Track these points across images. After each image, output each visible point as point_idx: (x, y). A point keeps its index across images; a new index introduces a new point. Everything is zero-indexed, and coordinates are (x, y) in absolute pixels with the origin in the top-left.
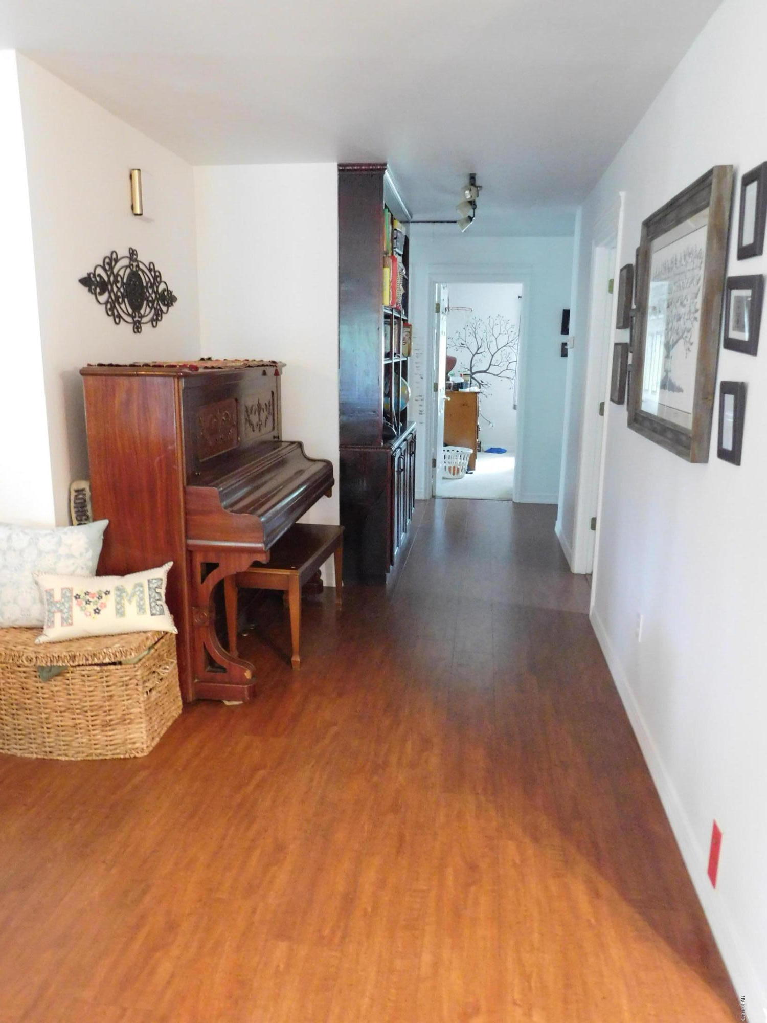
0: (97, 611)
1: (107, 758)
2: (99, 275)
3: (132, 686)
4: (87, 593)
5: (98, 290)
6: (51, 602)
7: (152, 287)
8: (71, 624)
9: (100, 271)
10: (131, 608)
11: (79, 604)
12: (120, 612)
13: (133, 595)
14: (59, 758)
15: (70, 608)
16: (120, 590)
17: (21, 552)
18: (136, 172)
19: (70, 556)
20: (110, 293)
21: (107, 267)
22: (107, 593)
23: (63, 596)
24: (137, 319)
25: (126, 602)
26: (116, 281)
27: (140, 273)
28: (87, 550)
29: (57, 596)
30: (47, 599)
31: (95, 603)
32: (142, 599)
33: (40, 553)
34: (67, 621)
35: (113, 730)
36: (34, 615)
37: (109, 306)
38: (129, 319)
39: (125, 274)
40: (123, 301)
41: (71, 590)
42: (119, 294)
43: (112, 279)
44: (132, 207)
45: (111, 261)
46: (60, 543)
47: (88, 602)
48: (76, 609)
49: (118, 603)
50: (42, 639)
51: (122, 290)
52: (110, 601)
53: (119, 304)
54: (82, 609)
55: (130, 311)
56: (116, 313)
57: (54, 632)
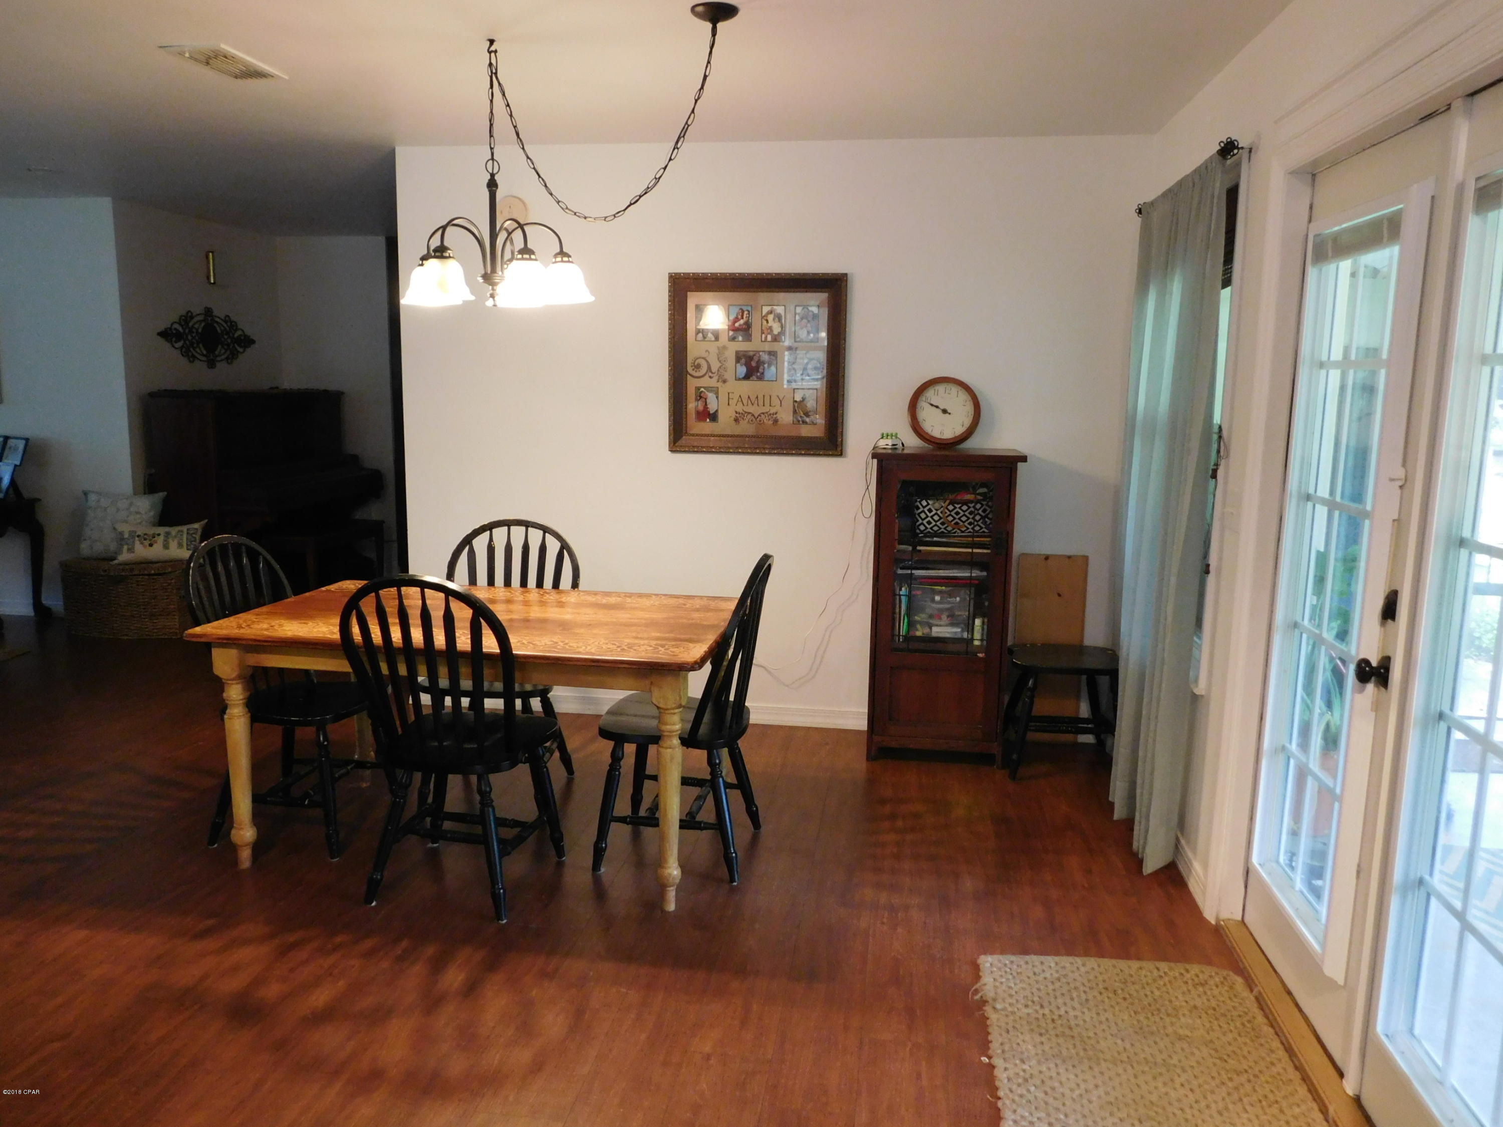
0: (151, 545)
1: (153, 637)
2: (175, 329)
3: (169, 590)
4: (145, 534)
5: (174, 339)
6: (122, 539)
7: (227, 333)
8: (133, 552)
9: (176, 326)
10: (173, 544)
11: (140, 541)
12: (166, 546)
13: (175, 537)
14: (123, 638)
15: (134, 542)
16: (168, 534)
17: (105, 509)
18: (211, 254)
19: (138, 513)
20: (185, 342)
21: (183, 323)
22: (159, 535)
23: (130, 535)
24: (212, 357)
25: (170, 540)
26: (191, 332)
27: (215, 325)
28: (150, 511)
29: (126, 536)
30: (121, 540)
31: (150, 540)
32: (182, 539)
33: (118, 510)
34: (131, 550)
35: (157, 619)
36: (113, 547)
37: (184, 350)
38: (204, 359)
39: (200, 327)
40: (198, 344)
41: (136, 532)
42: (194, 341)
43: (187, 331)
44: (208, 278)
45: (186, 319)
46: (131, 504)
47: (145, 539)
48: (137, 543)
49: (165, 540)
50: (116, 562)
51: (197, 338)
52: (160, 540)
53: (194, 349)
54: (142, 543)
55: (205, 352)
56: (190, 354)
57: (124, 556)
